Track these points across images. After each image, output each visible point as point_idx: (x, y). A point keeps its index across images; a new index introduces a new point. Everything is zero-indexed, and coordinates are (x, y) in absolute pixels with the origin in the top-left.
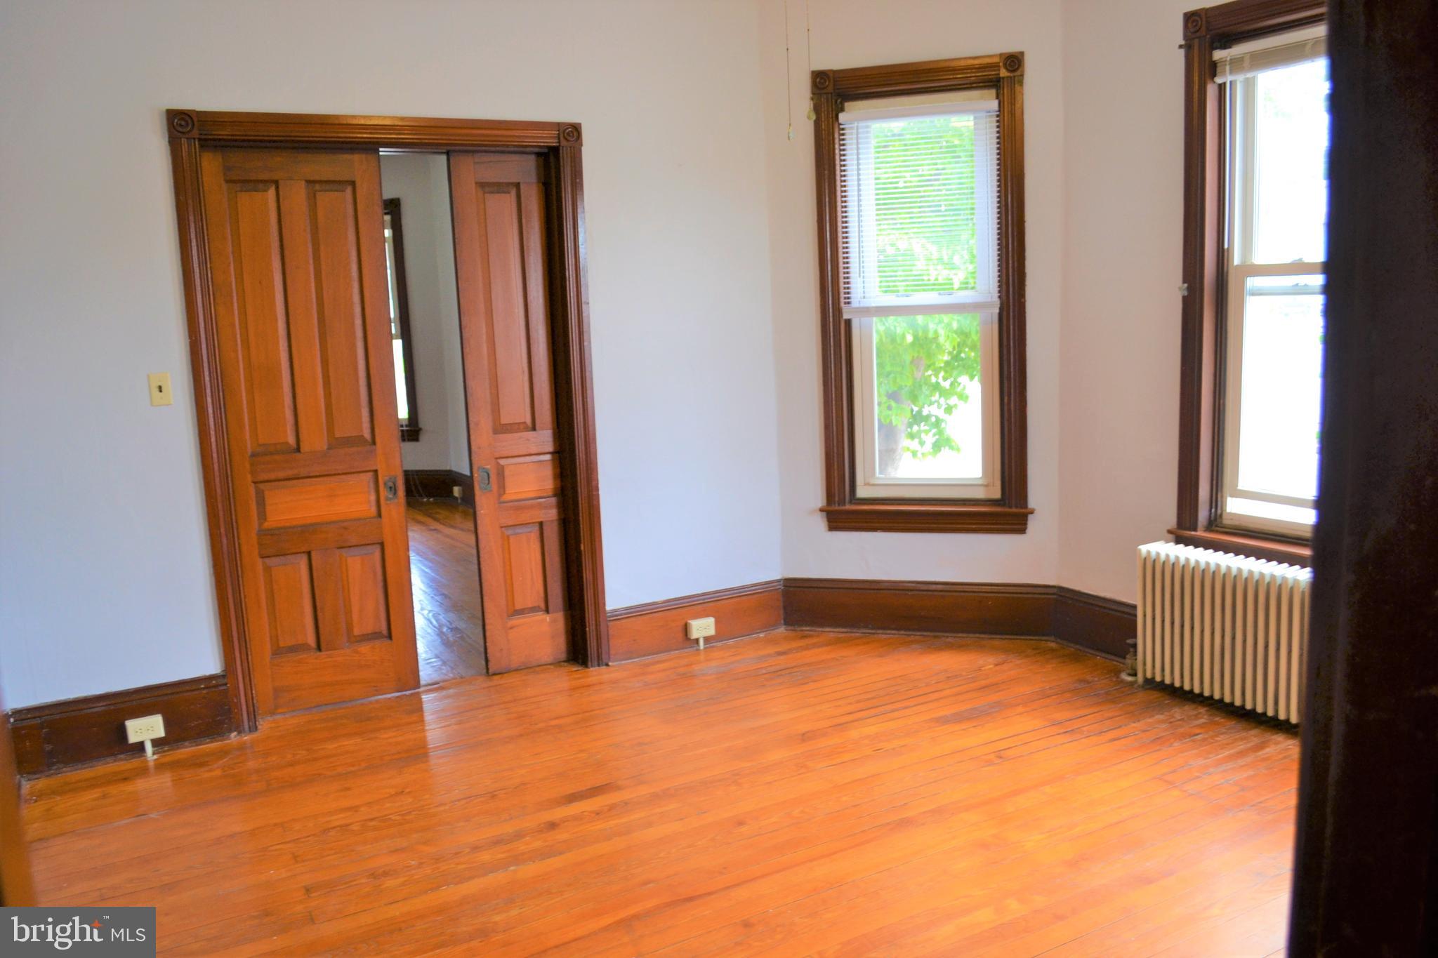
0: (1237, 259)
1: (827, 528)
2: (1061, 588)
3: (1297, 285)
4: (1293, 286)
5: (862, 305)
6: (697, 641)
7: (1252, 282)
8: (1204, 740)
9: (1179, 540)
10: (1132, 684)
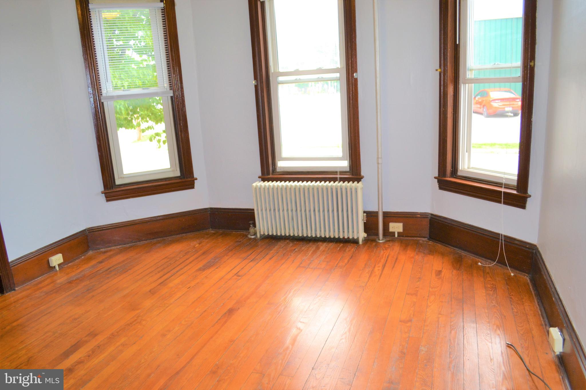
0: (272, 70)
1: (106, 201)
2: (211, 208)
3: (296, 79)
4: (295, 80)
5: (107, 95)
6: (55, 267)
7: (281, 79)
8: (299, 250)
9: (264, 180)
10: (255, 239)
